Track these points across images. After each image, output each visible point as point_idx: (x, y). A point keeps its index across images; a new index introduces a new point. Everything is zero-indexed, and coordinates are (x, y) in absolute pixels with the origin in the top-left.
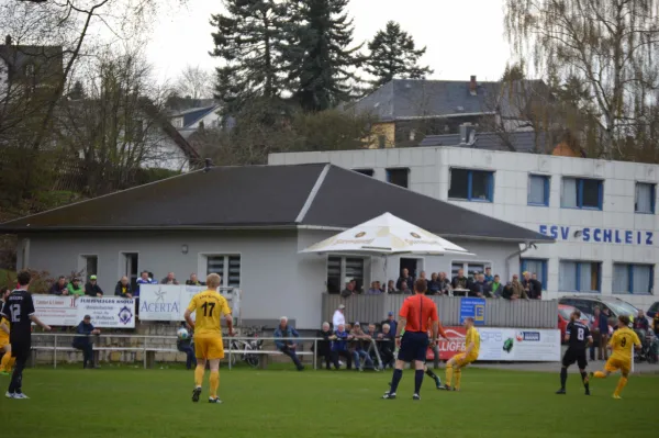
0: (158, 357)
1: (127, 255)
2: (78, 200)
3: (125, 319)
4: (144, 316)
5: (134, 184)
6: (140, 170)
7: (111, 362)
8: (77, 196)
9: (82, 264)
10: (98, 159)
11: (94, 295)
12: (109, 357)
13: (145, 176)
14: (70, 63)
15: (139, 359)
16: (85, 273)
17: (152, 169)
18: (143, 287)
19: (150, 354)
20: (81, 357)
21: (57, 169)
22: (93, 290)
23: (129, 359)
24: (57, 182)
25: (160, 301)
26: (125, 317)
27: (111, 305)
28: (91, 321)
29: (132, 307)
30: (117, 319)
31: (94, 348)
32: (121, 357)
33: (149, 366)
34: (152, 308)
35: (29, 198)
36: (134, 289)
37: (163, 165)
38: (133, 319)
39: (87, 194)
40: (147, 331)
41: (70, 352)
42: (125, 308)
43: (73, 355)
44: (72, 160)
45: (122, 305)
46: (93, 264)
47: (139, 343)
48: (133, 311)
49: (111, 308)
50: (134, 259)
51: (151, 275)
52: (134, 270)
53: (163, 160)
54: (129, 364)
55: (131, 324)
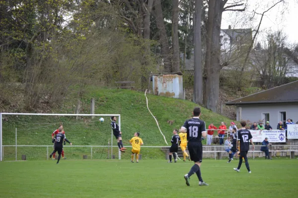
0: (296, 154)
1: (281, 113)
2: (260, 91)
3: (282, 139)
4: (289, 137)
5: (283, 84)
6: (285, 78)
7: (277, 156)
8: (260, 89)
9: (263, 117)
10: (268, 74)
11: (268, 129)
12: (276, 154)
13: (287, 80)
14: (255, 35)
15: (288, 155)
16: (264, 120)
17: (290, 77)
18: (288, 126)
19: (292, 153)
20: (264, 155)
21: (251, 78)
22: (268, 127)
23: (284, 155)
24: (252, 84)
25: (296, 131)
26: (282, 138)
27: (275, 133)
28: (268, 140)
29: (284, 134)
30: (278, 139)
31: (269, 151)
32: (281, 154)
33: (292, 157)
34: (293, 134)
35: (241, 90)
36: (285, 126)
37: (295, 75)
38: (285, 139)
39: (264, 88)
40: (291, 143)
41: (259, 153)
42: (282, 134)
43: (261, 154)
44: (257, 75)
45: (280, 133)
46: (267, 116)
47: (287, 149)
48: (285, 135)
49: (276, 135)
50: (284, 114)
51: (291, 121)
52: (285, 119)
53: (295, 73)
54: (284, 157)
55: (284, 141)
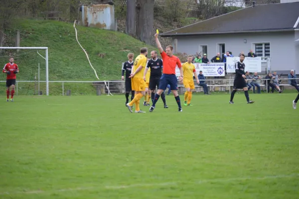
1: (220, 45)
2: (198, 21)
3: (221, 73)
4: (228, 71)
5: (222, 14)
6: (224, 7)
7: (215, 91)
8: (197, 20)
9: (200, 50)
10: (206, 3)
12: (214, 89)
13: (226, 10)
15: (227, 89)
16: (202, 53)
17: (229, 7)
18: (228, 59)
19: (232, 87)
21: (188, 8)
22: (205, 60)
23: (223, 90)
24: (188, 14)
26: (220, 72)
27: (214, 67)
29: (223, 67)
30: (217, 73)
31: (207, 86)
32: (219, 89)
34: (232, 67)
35: (176, 21)
37: (234, 5)
39: (201, 19)
40: (230, 78)
41: (197, 88)
42: (220, 68)
43: (199, 89)
44: (194, 4)
45: (219, 67)
46: (205, 49)
47: (227, 83)
48: (224, 69)
49: (214, 68)
50: (223, 46)
52: (223, 51)
53: (234, 2)
54: (223, 92)
55: (223, 75)
